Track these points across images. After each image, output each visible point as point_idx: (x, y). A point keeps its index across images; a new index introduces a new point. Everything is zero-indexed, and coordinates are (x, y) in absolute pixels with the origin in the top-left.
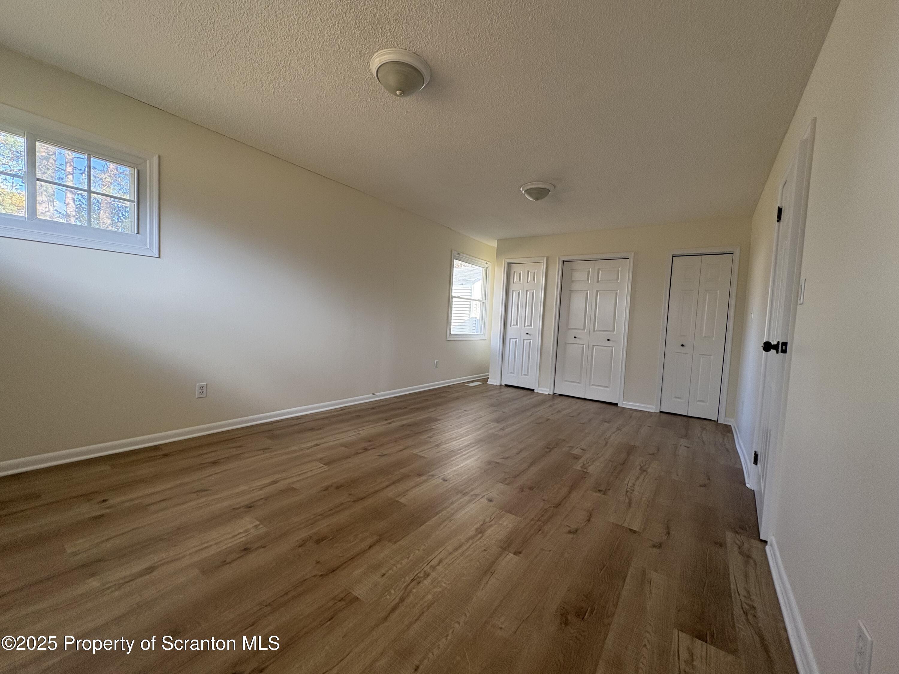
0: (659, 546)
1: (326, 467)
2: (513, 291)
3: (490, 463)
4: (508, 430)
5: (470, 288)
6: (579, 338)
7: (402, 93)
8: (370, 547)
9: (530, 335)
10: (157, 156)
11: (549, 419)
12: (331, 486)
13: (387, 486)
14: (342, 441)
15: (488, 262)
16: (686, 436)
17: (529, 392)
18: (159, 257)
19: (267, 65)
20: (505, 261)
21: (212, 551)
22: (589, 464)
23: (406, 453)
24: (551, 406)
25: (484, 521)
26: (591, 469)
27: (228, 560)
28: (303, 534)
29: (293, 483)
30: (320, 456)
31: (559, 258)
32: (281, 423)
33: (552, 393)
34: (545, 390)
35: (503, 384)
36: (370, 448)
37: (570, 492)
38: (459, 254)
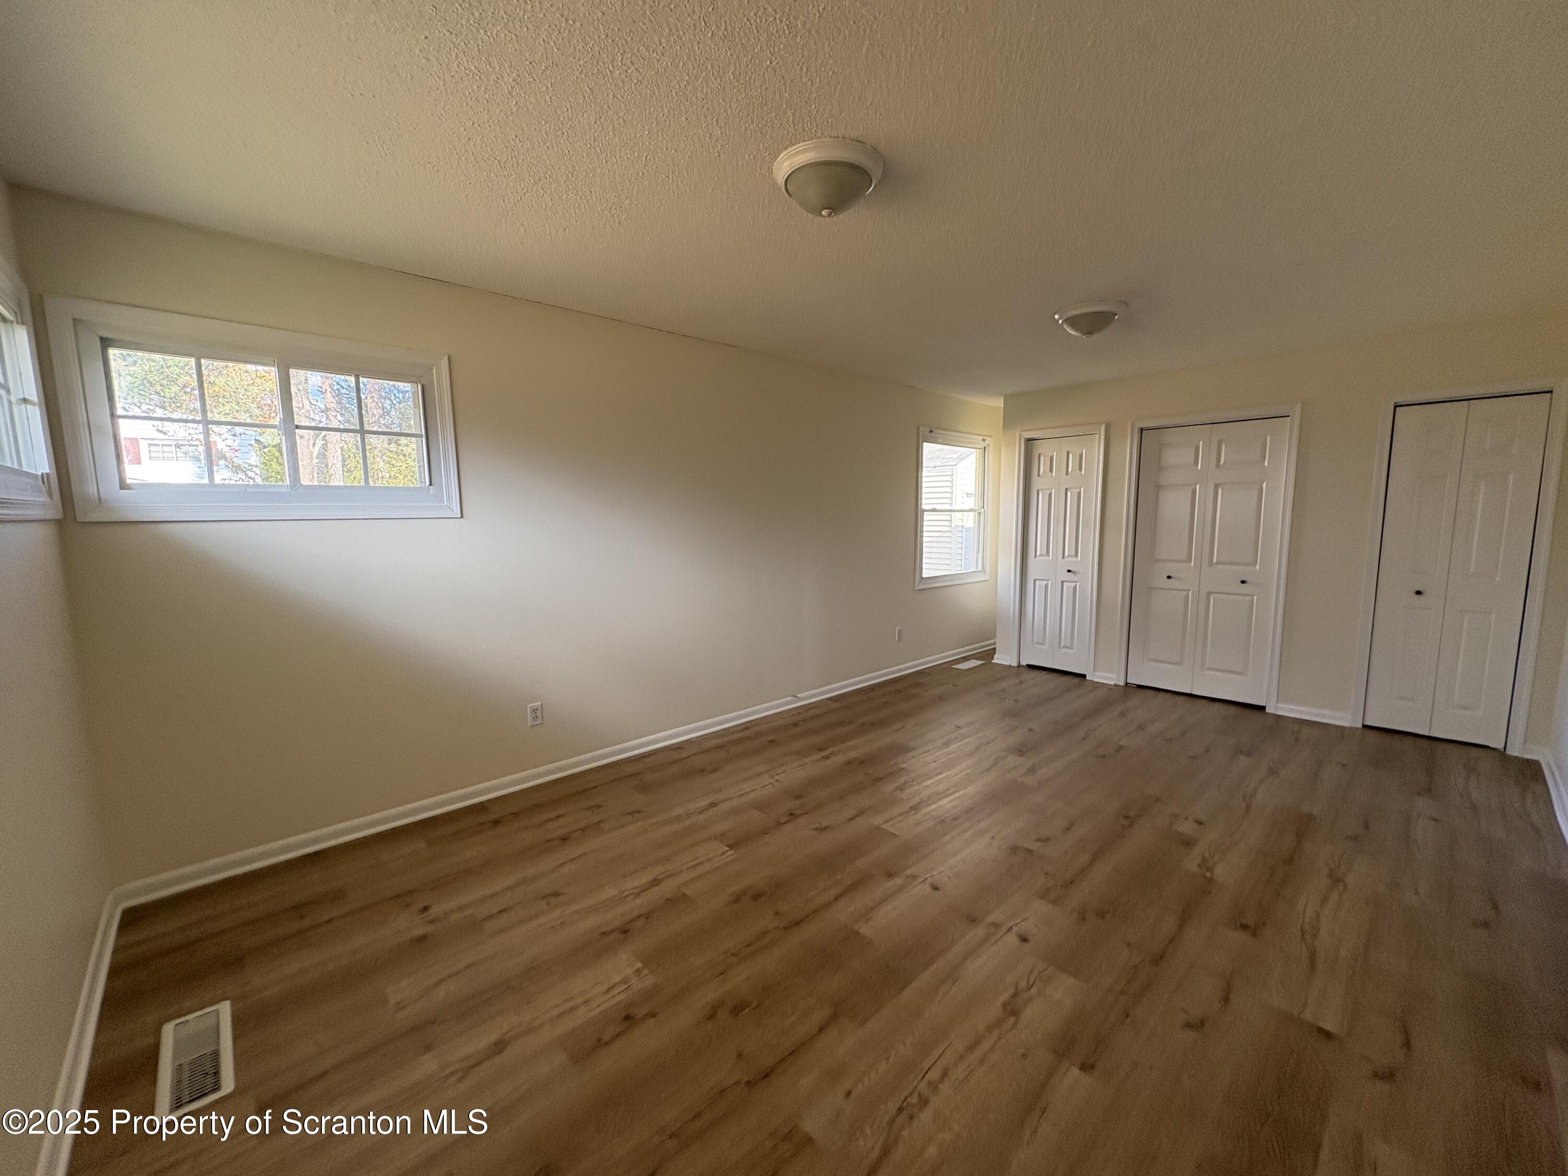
0: (1388, 1075)
1: (731, 852)
2: (1038, 491)
3: (1014, 850)
4: (1043, 773)
5: (949, 473)
6: (1179, 579)
7: (832, 213)
8: (821, 1029)
9: (1074, 573)
10: (446, 358)
11: (1121, 747)
12: (744, 892)
13: (837, 898)
14: (752, 796)
15: (986, 438)
16: (1428, 791)
17: (1076, 680)
18: (462, 517)
19: (600, 199)
20: (1020, 436)
21: (581, 1017)
22: (1216, 858)
23: (861, 825)
24: (1123, 714)
25: (1016, 987)
26: (1220, 872)
27: (606, 1038)
28: (710, 994)
29: (685, 884)
30: (721, 827)
31: (1133, 424)
32: (653, 757)
33: (1122, 683)
34: (1110, 677)
35: (1024, 663)
36: (800, 812)
37: (1181, 927)
38: (931, 431)
